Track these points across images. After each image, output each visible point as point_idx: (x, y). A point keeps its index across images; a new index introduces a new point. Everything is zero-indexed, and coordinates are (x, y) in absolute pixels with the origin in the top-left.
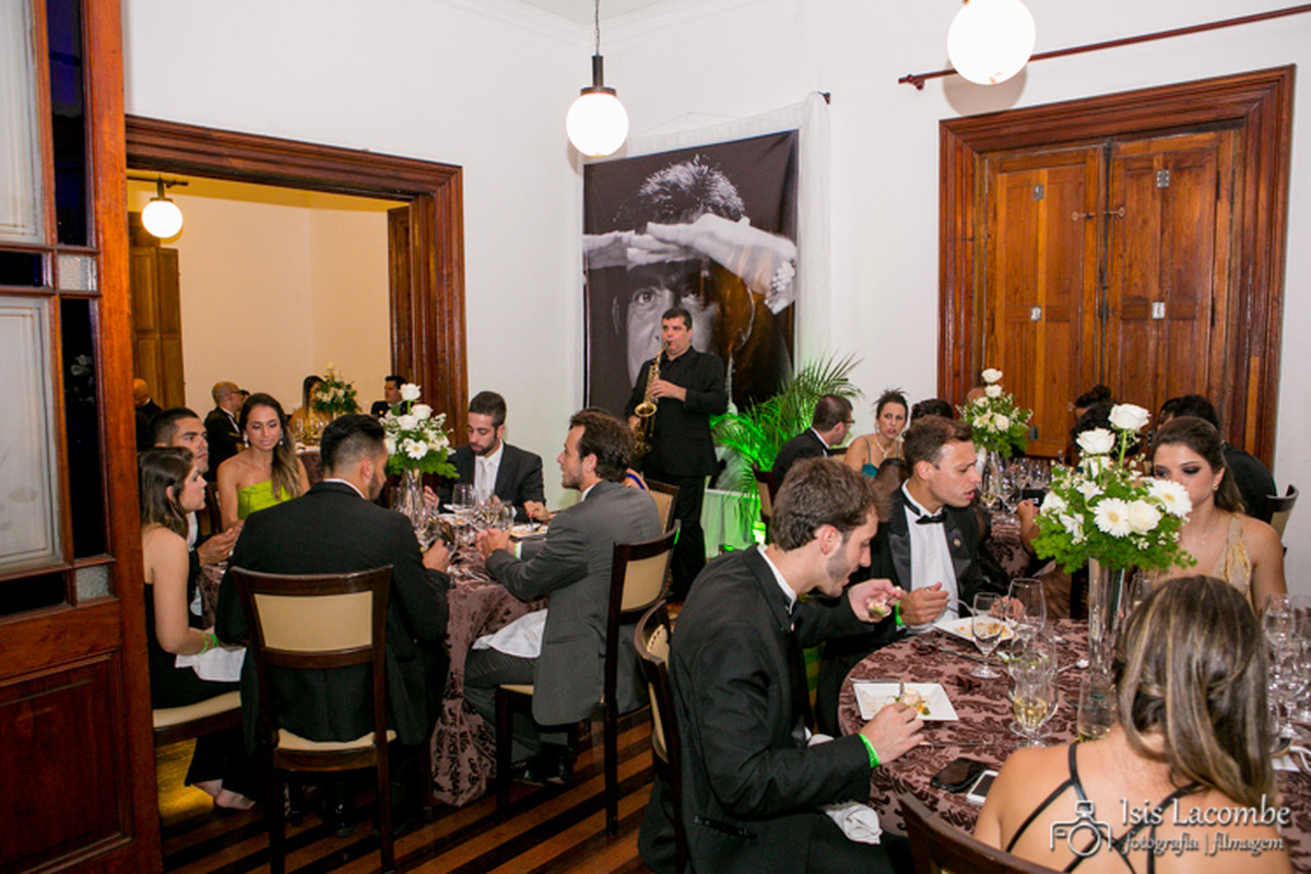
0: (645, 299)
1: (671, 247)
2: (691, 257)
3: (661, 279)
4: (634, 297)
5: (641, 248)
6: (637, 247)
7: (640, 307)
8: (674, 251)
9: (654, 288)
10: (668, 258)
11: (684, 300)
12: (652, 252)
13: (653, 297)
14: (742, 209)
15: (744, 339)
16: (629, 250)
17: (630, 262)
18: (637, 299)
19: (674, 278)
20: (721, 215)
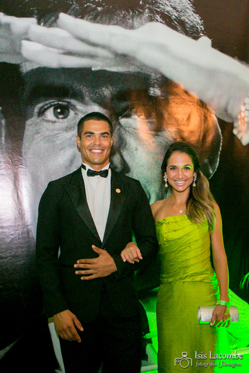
0: (56, 115)
1: (99, 51)
2: (132, 69)
3: (85, 90)
4: (36, 110)
5: (49, 45)
6: (39, 41)
7: (45, 124)
8: (107, 58)
9: (73, 102)
10: (97, 66)
11: (123, 121)
12: (69, 53)
13: (72, 113)
14: (201, 27)
15: (211, 171)
16: (24, 43)
17: (27, 60)
18: (42, 113)
19: (107, 92)
20: (174, 28)
